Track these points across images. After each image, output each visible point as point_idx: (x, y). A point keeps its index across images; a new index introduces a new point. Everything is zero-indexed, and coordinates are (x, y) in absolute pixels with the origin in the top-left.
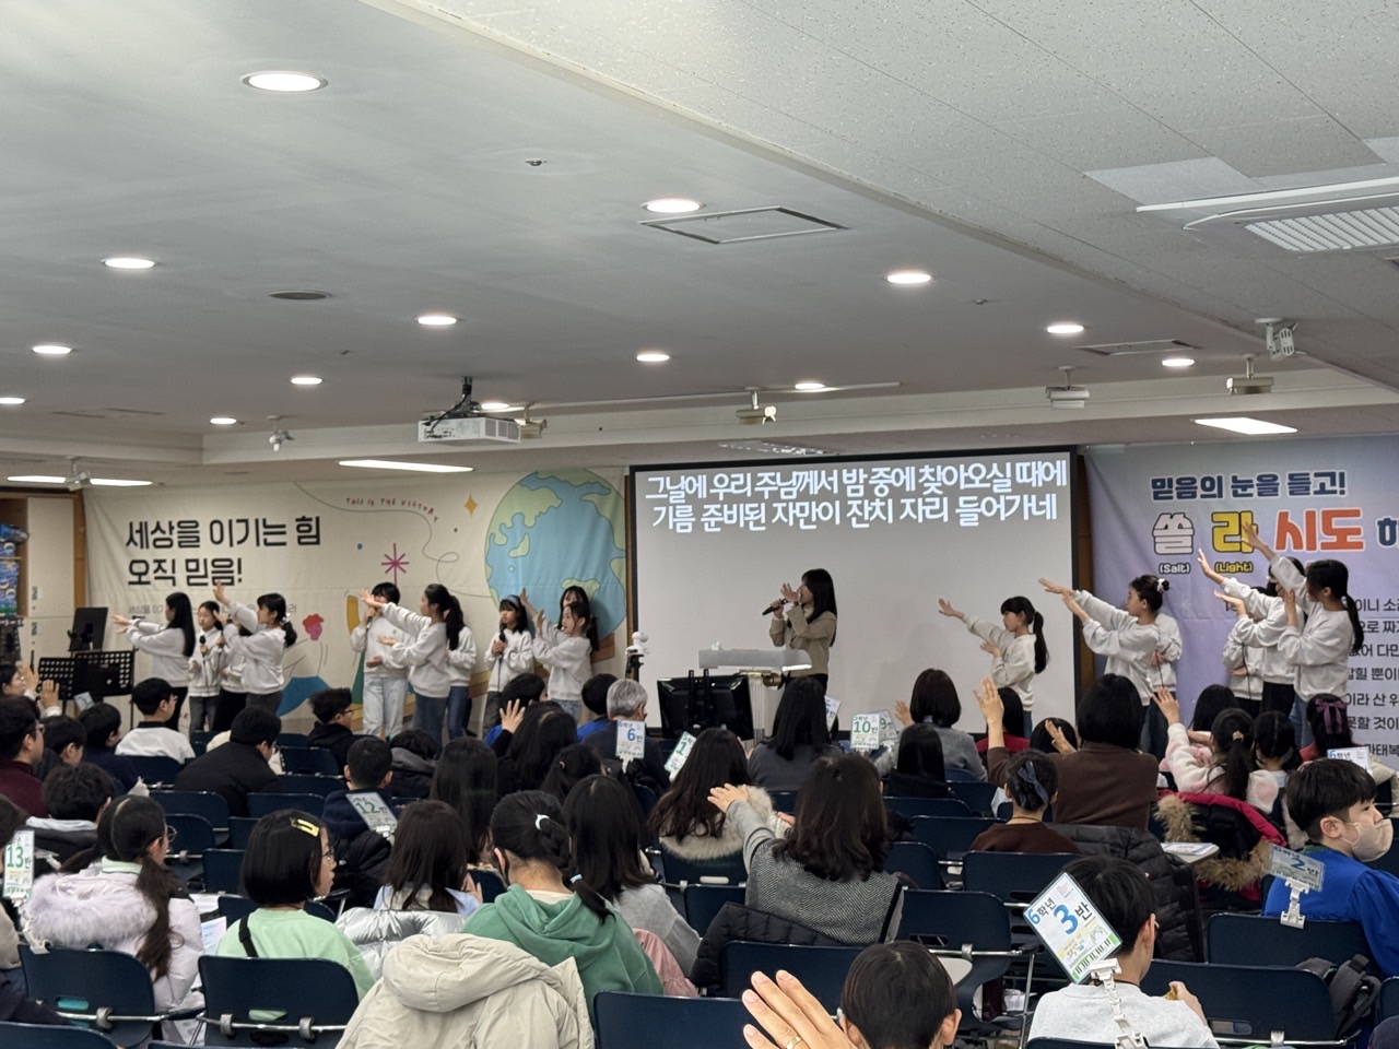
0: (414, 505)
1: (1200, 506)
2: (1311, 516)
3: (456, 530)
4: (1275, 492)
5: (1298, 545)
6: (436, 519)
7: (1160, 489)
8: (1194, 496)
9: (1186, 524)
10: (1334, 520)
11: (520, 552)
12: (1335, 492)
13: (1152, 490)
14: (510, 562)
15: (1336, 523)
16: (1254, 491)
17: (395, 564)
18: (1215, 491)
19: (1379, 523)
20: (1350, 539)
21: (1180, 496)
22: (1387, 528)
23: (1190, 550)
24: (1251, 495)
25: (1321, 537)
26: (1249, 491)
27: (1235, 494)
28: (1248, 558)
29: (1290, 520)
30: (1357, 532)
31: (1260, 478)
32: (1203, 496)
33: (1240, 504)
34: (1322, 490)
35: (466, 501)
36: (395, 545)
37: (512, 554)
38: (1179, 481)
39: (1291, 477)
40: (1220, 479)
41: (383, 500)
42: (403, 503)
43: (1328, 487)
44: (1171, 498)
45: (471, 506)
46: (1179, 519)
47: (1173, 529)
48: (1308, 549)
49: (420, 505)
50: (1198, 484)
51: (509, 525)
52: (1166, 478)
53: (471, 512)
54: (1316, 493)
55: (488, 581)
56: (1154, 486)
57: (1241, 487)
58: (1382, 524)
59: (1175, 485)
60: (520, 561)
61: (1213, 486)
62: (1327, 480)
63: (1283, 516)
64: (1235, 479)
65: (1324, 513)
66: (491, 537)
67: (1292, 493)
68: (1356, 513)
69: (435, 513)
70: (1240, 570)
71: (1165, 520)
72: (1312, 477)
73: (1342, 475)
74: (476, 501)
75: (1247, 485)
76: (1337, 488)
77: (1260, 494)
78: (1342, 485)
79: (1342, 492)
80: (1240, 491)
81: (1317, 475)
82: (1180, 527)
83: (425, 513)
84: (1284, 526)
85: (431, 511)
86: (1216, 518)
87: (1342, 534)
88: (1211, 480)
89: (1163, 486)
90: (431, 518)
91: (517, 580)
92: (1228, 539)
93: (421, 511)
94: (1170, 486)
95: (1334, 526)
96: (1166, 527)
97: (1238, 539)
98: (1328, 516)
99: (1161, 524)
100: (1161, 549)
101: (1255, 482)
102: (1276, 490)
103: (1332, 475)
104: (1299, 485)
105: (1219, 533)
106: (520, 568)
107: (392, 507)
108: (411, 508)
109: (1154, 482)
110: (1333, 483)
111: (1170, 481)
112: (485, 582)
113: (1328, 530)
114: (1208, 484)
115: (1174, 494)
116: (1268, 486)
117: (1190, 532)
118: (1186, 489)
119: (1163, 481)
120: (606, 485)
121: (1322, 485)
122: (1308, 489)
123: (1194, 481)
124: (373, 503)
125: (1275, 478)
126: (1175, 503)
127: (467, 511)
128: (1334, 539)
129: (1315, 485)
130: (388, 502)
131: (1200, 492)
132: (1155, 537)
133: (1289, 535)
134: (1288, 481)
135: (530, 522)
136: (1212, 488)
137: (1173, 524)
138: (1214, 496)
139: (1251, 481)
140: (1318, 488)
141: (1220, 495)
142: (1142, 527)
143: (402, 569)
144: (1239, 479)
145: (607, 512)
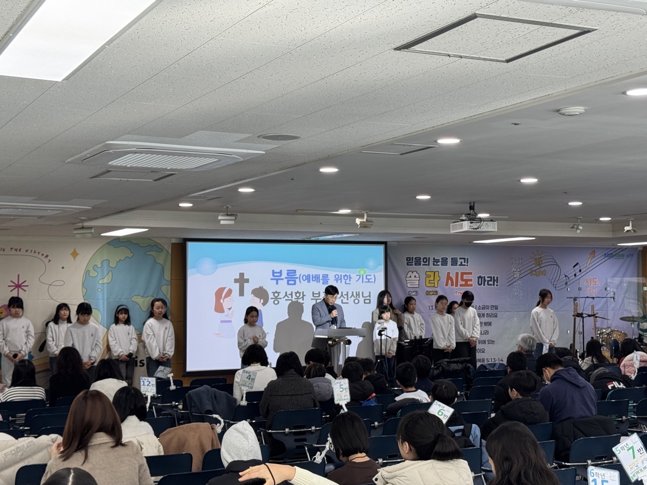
0: (35, 252)
1: (422, 268)
2: (457, 274)
3: (63, 268)
4: (446, 264)
5: (452, 285)
6: (50, 261)
7: (409, 261)
8: (420, 265)
9: (417, 276)
10: (464, 275)
11: (105, 281)
12: (465, 265)
13: (406, 262)
14: (100, 286)
15: (465, 277)
16: (440, 263)
17: (18, 286)
18: (427, 263)
19: (478, 277)
20: (469, 283)
21: (415, 265)
22: (480, 279)
23: (418, 286)
24: (439, 265)
25: (460, 282)
26: (438, 263)
27: (434, 265)
28: (436, 289)
29: (450, 275)
30: (471, 280)
31: (442, 259)
32: (423, 265)
33: (435, 268)
34: (461, 265)
35: (72, 251)
36: (18, 275)
37: (100, 282)
38: (415, 258)
39: (452, 259)
40: (429, 258)
41: (12, 249)
42: (27, 251)
43: (463, 263)
44: (412, 265)
45: (75, 254)
46: (415, 273)
47: (413, 278)
48: (455, 286)
49: (39, 253)
50: (422, 260)
51: (99, 266)
52: (411, 257)
53: (74, 258)
54: (459, 265)
55: (83, 297)
56: (407, 260)
57: (436, 261)
58: (479, 278)
59: (414, 260)
60: (105, 285)
61: (426, 261)
62: (463, 261)
63: (449, 273)
64: (434, 258)
65: (462, 273)
66: (87, 272)
67: (452, 265)
68: (471, 273)
69: (49, 258)
70: (433, 294)
71: (410, 274)
72: (458, 259)
73: (467, 259)
74: (78, 252)
75: (437, 261)
76: (466, 264)
77: (442, 265)
78: (467, 263)
79: (467, 265)
80: (435, 263)
81: (460, 258)
82: (415, 277)
83: (42, 258)
84: (449, 278)
85: (47, 256)
86: (428, 273)
87: (467, 281)
88: (426, 258)
89: (410, 260)
90: (46, 260)
91: (103, 296)
92: (430, 282)
93: (40, 256)
94: (412, 260)
95: (464, 278)
96: (410, 277)
97: (433, 282)
98: (463, 274)
99: (409, 276)
100: (409, 286)
101: (441, 260)
102: (447, 263)
103: (464, 259)
104: (454, 262)
105: (428, 279)
106: (105, 290)
107: (18, 253)
108: (33, 254)
109: (407, 258)
110: (465, 262)
111: (412, 258)
112: (82, 296)
113: (462, 280)
114: (425, 260)
115: (414, 264)
116: (444, 262)
117: (418, 279)
118: (418, 262)
119: (410, 258)
120: (160, 247)
121: (461, 262)
122: (457, 264)
123: (420, 259)
124: (4, 250)
125: (447, 259)
126: (414, 267)
127: (72, 257)
128: (464, 283)
129: (459, 263)
130: (16, 250)
131: (422, 263)
132: (407, 281)
133: (450, 281)
134: (451, 260)
135: (113, 265)
136: (426, 262)
137: (413, 276)
138: (426, 265)
139: (439, 260)
140: (460, 264)
141: (429, 265)
142: (402, 276)
143: (22, 289)
144: (436, 258)
145: (161, 261)
